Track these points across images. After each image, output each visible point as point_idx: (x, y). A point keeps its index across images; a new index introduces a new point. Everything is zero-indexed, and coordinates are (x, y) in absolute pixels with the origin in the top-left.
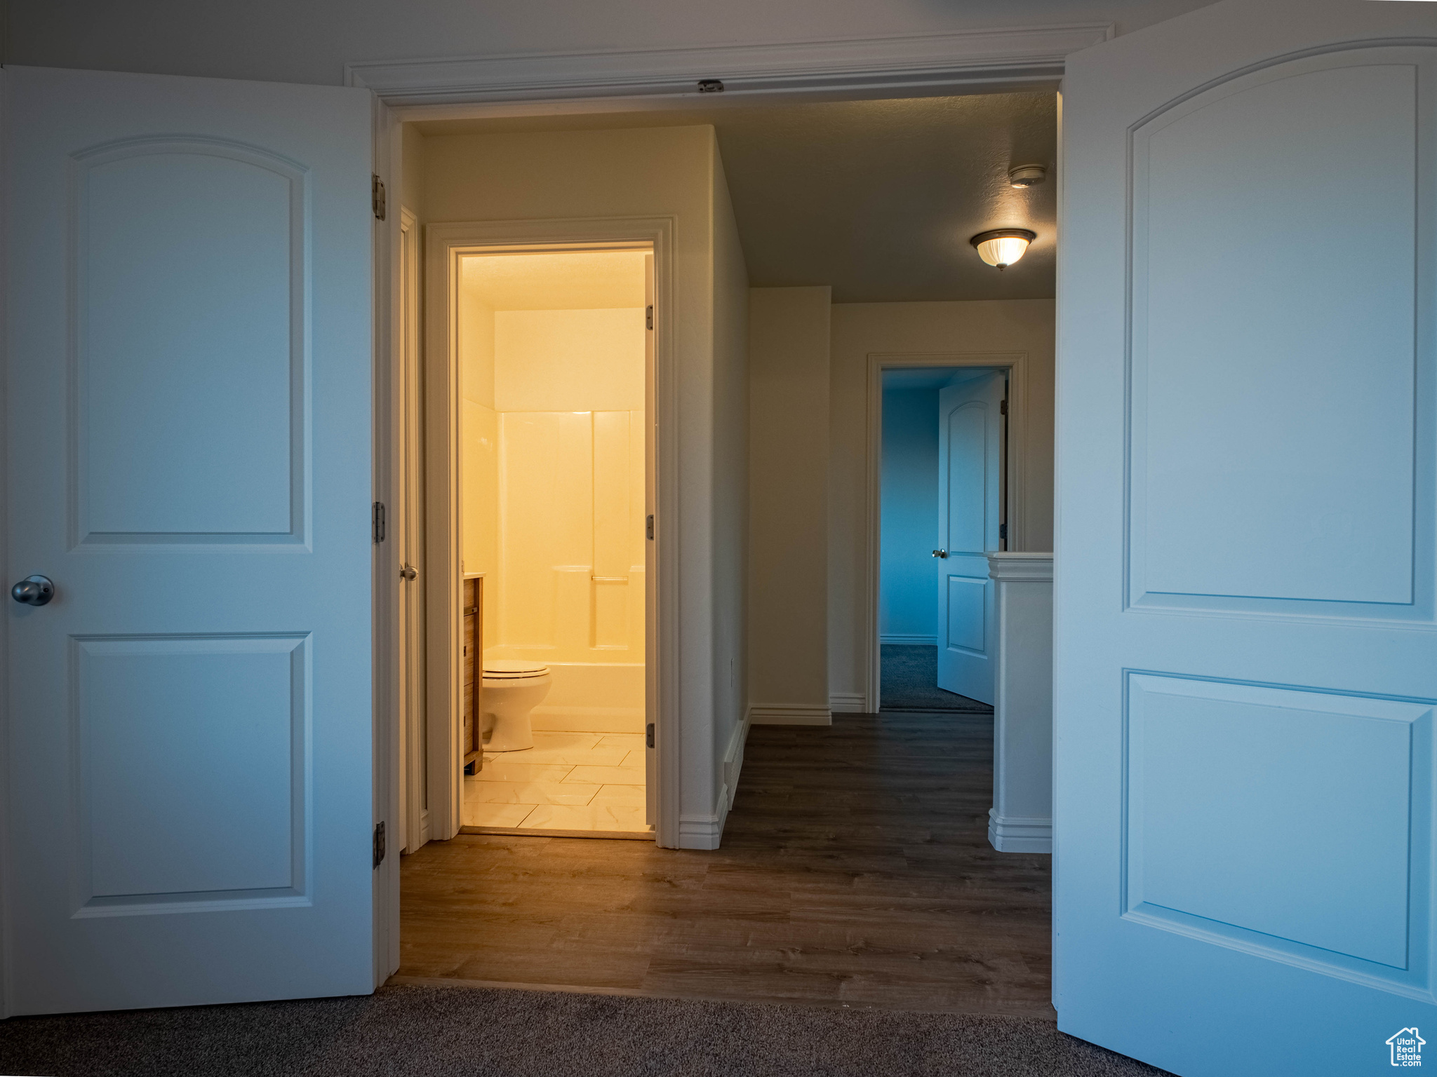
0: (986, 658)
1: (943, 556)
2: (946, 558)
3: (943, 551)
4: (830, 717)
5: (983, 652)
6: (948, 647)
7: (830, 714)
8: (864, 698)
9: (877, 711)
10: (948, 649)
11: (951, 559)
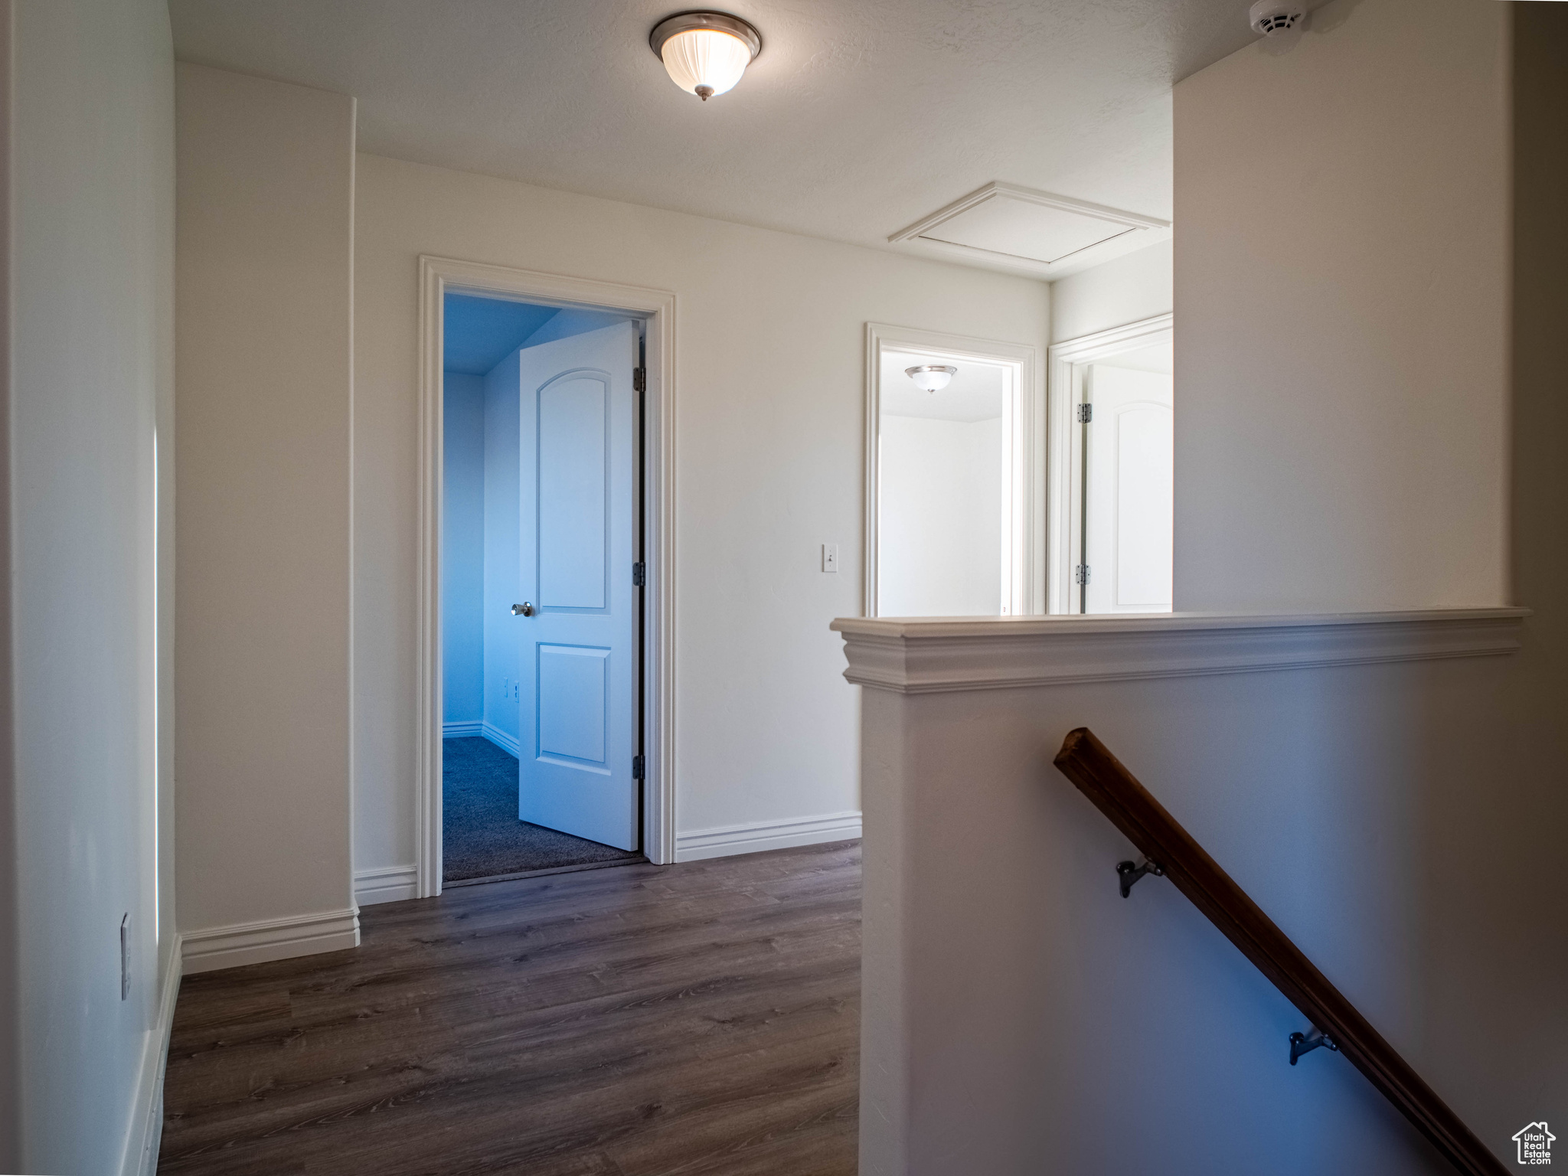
0: (608, 773)
1: (528, 612)
2: (534, 615)
3: (528, 605)
4: (356, 922)
5: (603, 764)
6: (538, 755)
7: (357, 912)
8: (415, 873)
9: (439, 892)
10: (539, 759)
11: (542, 618)
